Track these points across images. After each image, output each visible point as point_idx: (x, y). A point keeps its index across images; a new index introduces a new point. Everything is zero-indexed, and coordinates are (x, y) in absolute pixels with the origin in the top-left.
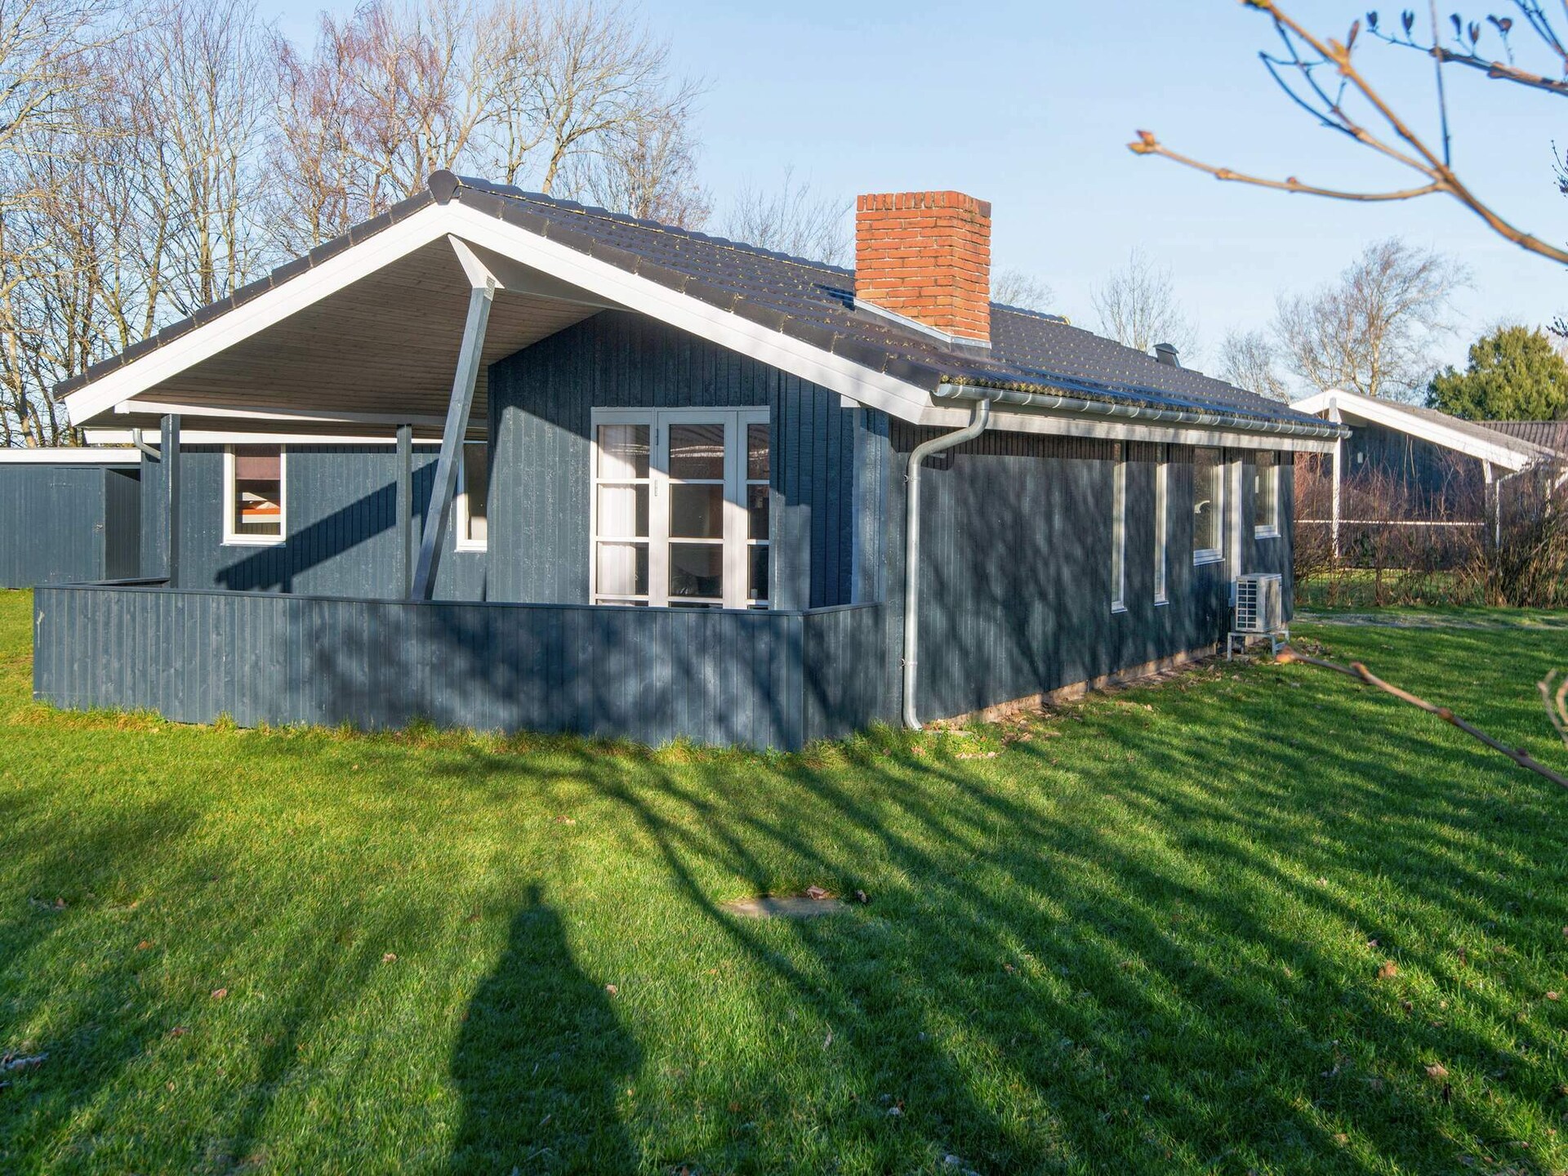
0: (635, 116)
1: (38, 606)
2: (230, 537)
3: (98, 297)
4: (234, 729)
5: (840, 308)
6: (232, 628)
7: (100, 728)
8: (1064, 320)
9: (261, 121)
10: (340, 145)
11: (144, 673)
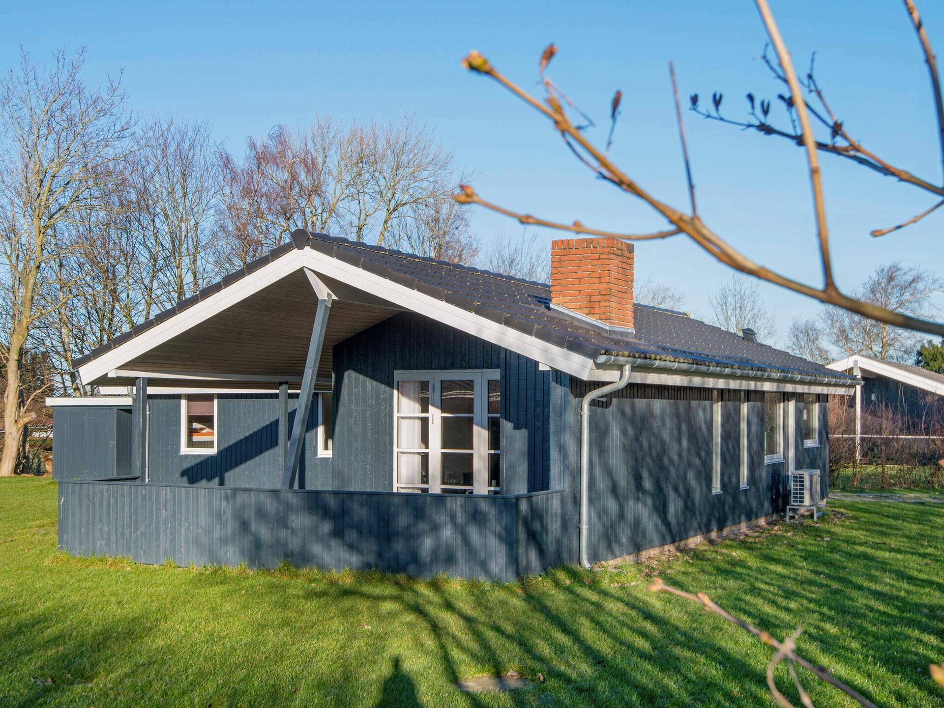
0: (433, 194)
1: (61, 493)
2: (184, 450)
3: (117, 306)
4: (175, 567)
5: (542, 309)
6: (174, 506)
7: (97, 568)
8: (686, 315)
9: (213, 202)
10: (259, 214)
11: (123, 535)
